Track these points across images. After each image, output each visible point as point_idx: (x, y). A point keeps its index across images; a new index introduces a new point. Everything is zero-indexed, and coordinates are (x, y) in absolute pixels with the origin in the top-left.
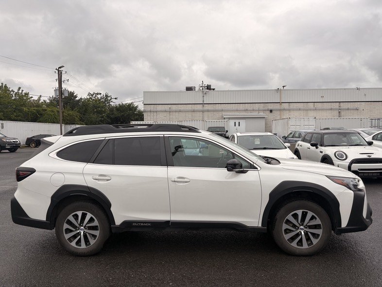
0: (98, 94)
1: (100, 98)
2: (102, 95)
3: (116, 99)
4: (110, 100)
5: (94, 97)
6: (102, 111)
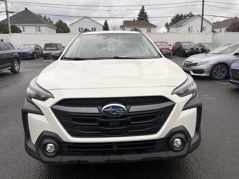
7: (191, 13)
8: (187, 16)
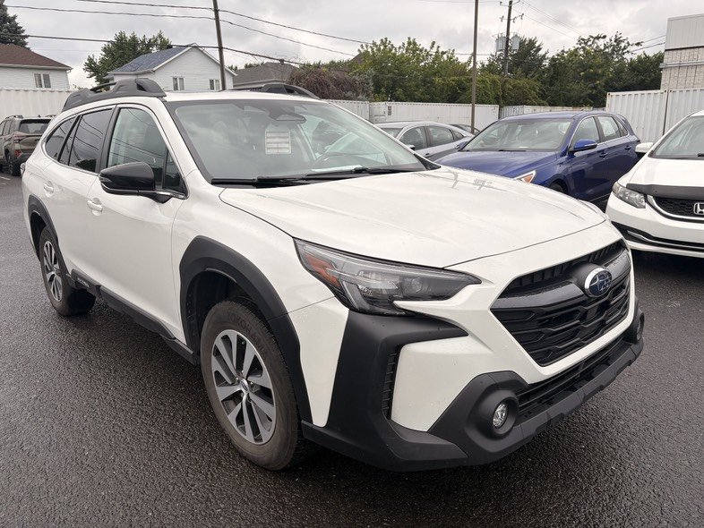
0: (598, 38)
1: (602, 47)
2: (607, 40)
3: (638, 44)
4: (625, 48)
5: (590, 46)
6: (596, 74)
7: (160, 36)
8: (150, 44)
